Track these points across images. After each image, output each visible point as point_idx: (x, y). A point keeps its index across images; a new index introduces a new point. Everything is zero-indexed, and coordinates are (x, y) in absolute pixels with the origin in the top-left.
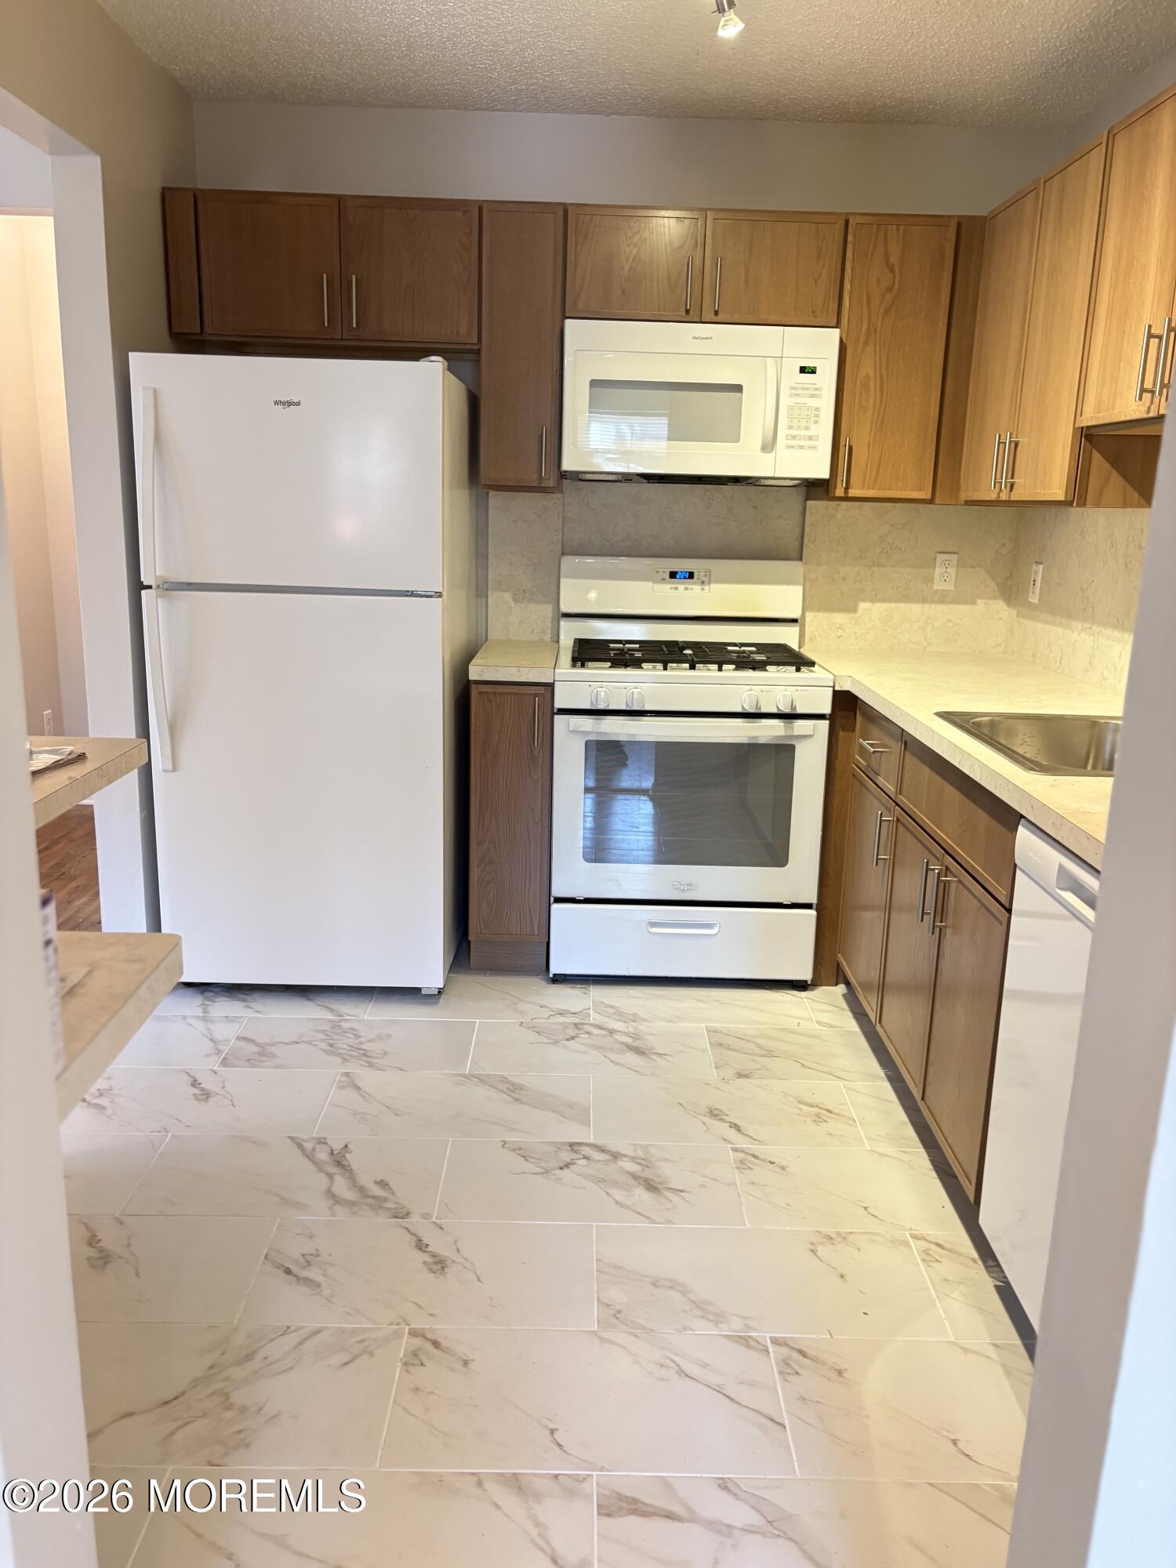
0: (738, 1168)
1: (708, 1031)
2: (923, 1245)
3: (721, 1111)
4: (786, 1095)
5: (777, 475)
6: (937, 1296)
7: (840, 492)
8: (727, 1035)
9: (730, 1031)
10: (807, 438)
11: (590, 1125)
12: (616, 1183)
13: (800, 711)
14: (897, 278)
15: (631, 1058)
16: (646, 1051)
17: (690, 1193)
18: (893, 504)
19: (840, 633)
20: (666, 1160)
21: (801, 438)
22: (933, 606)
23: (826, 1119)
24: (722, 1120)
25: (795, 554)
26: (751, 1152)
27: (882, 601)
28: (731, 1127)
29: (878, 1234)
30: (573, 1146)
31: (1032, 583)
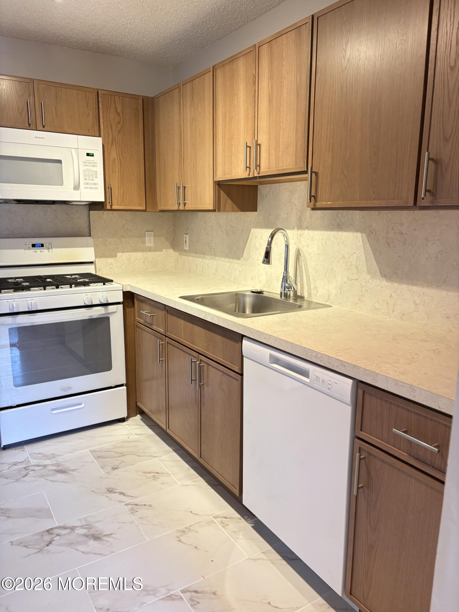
0: (131, 513)
1: (91, 452)
2: (219, 519)
3: (112, 488)
4: (137, 471)
5: (82, 200)
6: (234, 540)
7: (108, 207)
8: (100, 451)
9: (101, 449)
10: (93, 184)
11: (53, 518)
12: (78, 542)
13: (110, 302)
14: (121, 118)
15: (60, 476)
16: (66, 471)
17: (115, 534)
18: (126, 212)
19: (111, 266)
20: (97, 522)
21: (91, 184)
22: (146, 253)
23: (158, 477)
24: (115, 492)
25: (87, 234)
26: (134, 503)
27: (127, 252)
28: (120, 494)
29: (201, 522)
30: (48, 531)
31: (185, 242)
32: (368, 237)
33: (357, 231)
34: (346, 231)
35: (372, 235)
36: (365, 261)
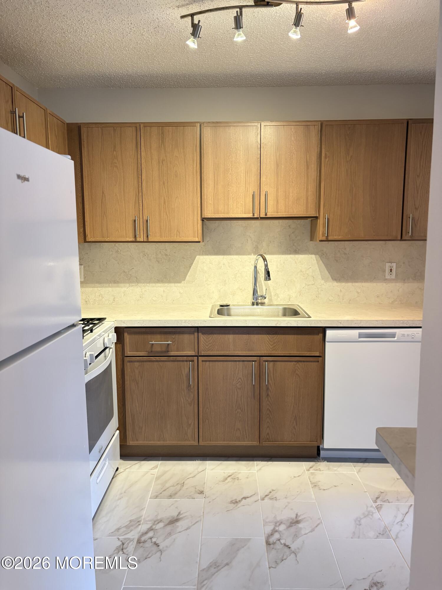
32: (320, 257)
33: (312, 254)
34: (302, 254)
35: (324, 256)
36: (319, 272)
